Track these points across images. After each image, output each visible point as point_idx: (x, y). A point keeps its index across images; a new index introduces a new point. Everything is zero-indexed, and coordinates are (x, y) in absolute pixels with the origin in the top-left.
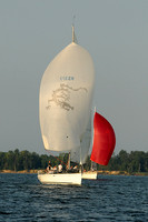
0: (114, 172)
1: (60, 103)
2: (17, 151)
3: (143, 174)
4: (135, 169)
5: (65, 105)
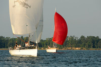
2: (22, 37)
3: (94, 49)
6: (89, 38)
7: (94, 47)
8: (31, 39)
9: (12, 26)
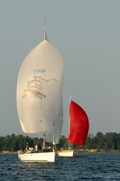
1: (34, 92)
2: (13, 135)
4: (109, 147)
5: (38, 94)
6: (108, 135)
7: (116, 148)
8: (47, 139)
9: (21, 122)
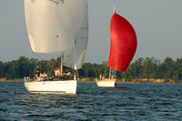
0: (158, 81)
4: (180, 77)
9: (30, 37)
